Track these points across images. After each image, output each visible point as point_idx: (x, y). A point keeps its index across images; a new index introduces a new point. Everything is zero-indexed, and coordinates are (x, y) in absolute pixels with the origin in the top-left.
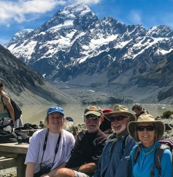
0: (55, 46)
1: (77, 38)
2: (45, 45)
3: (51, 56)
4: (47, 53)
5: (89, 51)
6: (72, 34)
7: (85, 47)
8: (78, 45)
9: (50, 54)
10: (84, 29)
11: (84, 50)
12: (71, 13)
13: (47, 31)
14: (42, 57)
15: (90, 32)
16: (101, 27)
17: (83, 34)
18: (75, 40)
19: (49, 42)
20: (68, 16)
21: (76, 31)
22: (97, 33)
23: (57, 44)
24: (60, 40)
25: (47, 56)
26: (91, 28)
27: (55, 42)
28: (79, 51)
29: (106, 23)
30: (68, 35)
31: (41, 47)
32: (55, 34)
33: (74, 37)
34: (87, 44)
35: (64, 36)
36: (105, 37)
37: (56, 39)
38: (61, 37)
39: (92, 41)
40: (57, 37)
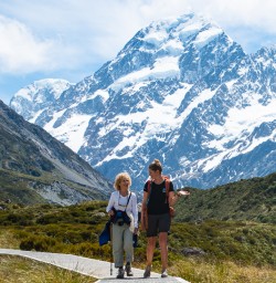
0: (138, 128)
1: (193, 105)
2: (112, 127)
3: (129, 155)
4: (120, 147)
5: (226, 140)
6: (180, 95)
7: (213, 129)
8: (197, 125)
9: (126, 150)
10: (210, 81)
11: (212, 137)
12: (171, 37)
13: (112, 86)
14: (108, 159)
15: (225, 89)
16: (253, 76)
17: (207, 94)
18: (187, 112)
19: (121, 118)
20: (164, 47)
21: (189, 87)
22: (243, 90)
23: (144, 123)
24: (149, 112)
25: (119, 154)
26: (227, 79)
27: (137, 118)
28: (199, 140)
29: (266, 64)
30: (169, 99)
31: (102, 132)
32: (137, 97)
33: (184, 104)
34: (219, 122)
35: (159, 100)
36: (263, 102)
37: (140, 110)
38: (153, 103)
39: (232, 112)
40: (141, 105)
